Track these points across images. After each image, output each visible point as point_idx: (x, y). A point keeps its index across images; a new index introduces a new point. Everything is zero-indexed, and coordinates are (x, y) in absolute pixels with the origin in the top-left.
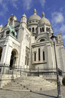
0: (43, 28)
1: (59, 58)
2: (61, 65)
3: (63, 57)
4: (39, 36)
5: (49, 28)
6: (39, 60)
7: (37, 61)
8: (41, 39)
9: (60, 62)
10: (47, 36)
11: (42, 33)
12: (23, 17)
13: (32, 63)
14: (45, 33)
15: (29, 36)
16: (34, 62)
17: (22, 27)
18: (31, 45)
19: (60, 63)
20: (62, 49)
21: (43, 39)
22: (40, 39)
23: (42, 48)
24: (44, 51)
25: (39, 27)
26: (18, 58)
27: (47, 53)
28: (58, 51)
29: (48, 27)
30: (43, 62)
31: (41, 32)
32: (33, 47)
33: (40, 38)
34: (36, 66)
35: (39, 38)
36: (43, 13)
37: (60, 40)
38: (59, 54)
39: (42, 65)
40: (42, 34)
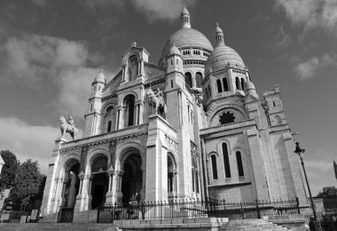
0: (225, 80)
1: (281, 167)
2: (287, 188)
3: (291, 165)
4: (214, 104)
5: (242, 79)
6: (228, 174)
7: (222, 180)
8: (224, 114)
9: (285, 178)
10: (240, 103)
11: (224, 94)
12: (174, 55)
13: (207, 186)
14: (232, 96)
15: (191, 107)
16: (214, 183)
17: (175, 87)
18: (200, 133)
19: (284, 181)
20: (286, 143)
21: (228, 113)
22: (221, 113)
23: (232, 143)
24: (239, 150)
25: (211, 77)
26: (178, 175)
27: (250, 156)
28: (275, 148)
29: (240, 76)
30: (238, 182)
31: (220, 91)
32: (206, 138)
33: (219, 109)
34: (221, 194)
35: (216, 111)
36: (219, 30)
37: (276, 111)
38: (279, 156)
39: (238, 190)
40: (225, 98)
